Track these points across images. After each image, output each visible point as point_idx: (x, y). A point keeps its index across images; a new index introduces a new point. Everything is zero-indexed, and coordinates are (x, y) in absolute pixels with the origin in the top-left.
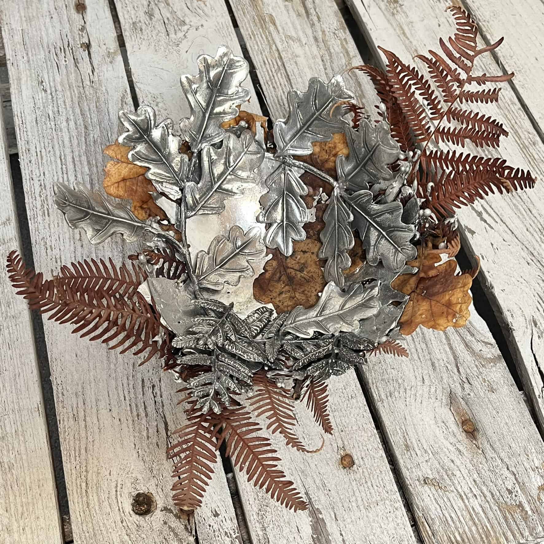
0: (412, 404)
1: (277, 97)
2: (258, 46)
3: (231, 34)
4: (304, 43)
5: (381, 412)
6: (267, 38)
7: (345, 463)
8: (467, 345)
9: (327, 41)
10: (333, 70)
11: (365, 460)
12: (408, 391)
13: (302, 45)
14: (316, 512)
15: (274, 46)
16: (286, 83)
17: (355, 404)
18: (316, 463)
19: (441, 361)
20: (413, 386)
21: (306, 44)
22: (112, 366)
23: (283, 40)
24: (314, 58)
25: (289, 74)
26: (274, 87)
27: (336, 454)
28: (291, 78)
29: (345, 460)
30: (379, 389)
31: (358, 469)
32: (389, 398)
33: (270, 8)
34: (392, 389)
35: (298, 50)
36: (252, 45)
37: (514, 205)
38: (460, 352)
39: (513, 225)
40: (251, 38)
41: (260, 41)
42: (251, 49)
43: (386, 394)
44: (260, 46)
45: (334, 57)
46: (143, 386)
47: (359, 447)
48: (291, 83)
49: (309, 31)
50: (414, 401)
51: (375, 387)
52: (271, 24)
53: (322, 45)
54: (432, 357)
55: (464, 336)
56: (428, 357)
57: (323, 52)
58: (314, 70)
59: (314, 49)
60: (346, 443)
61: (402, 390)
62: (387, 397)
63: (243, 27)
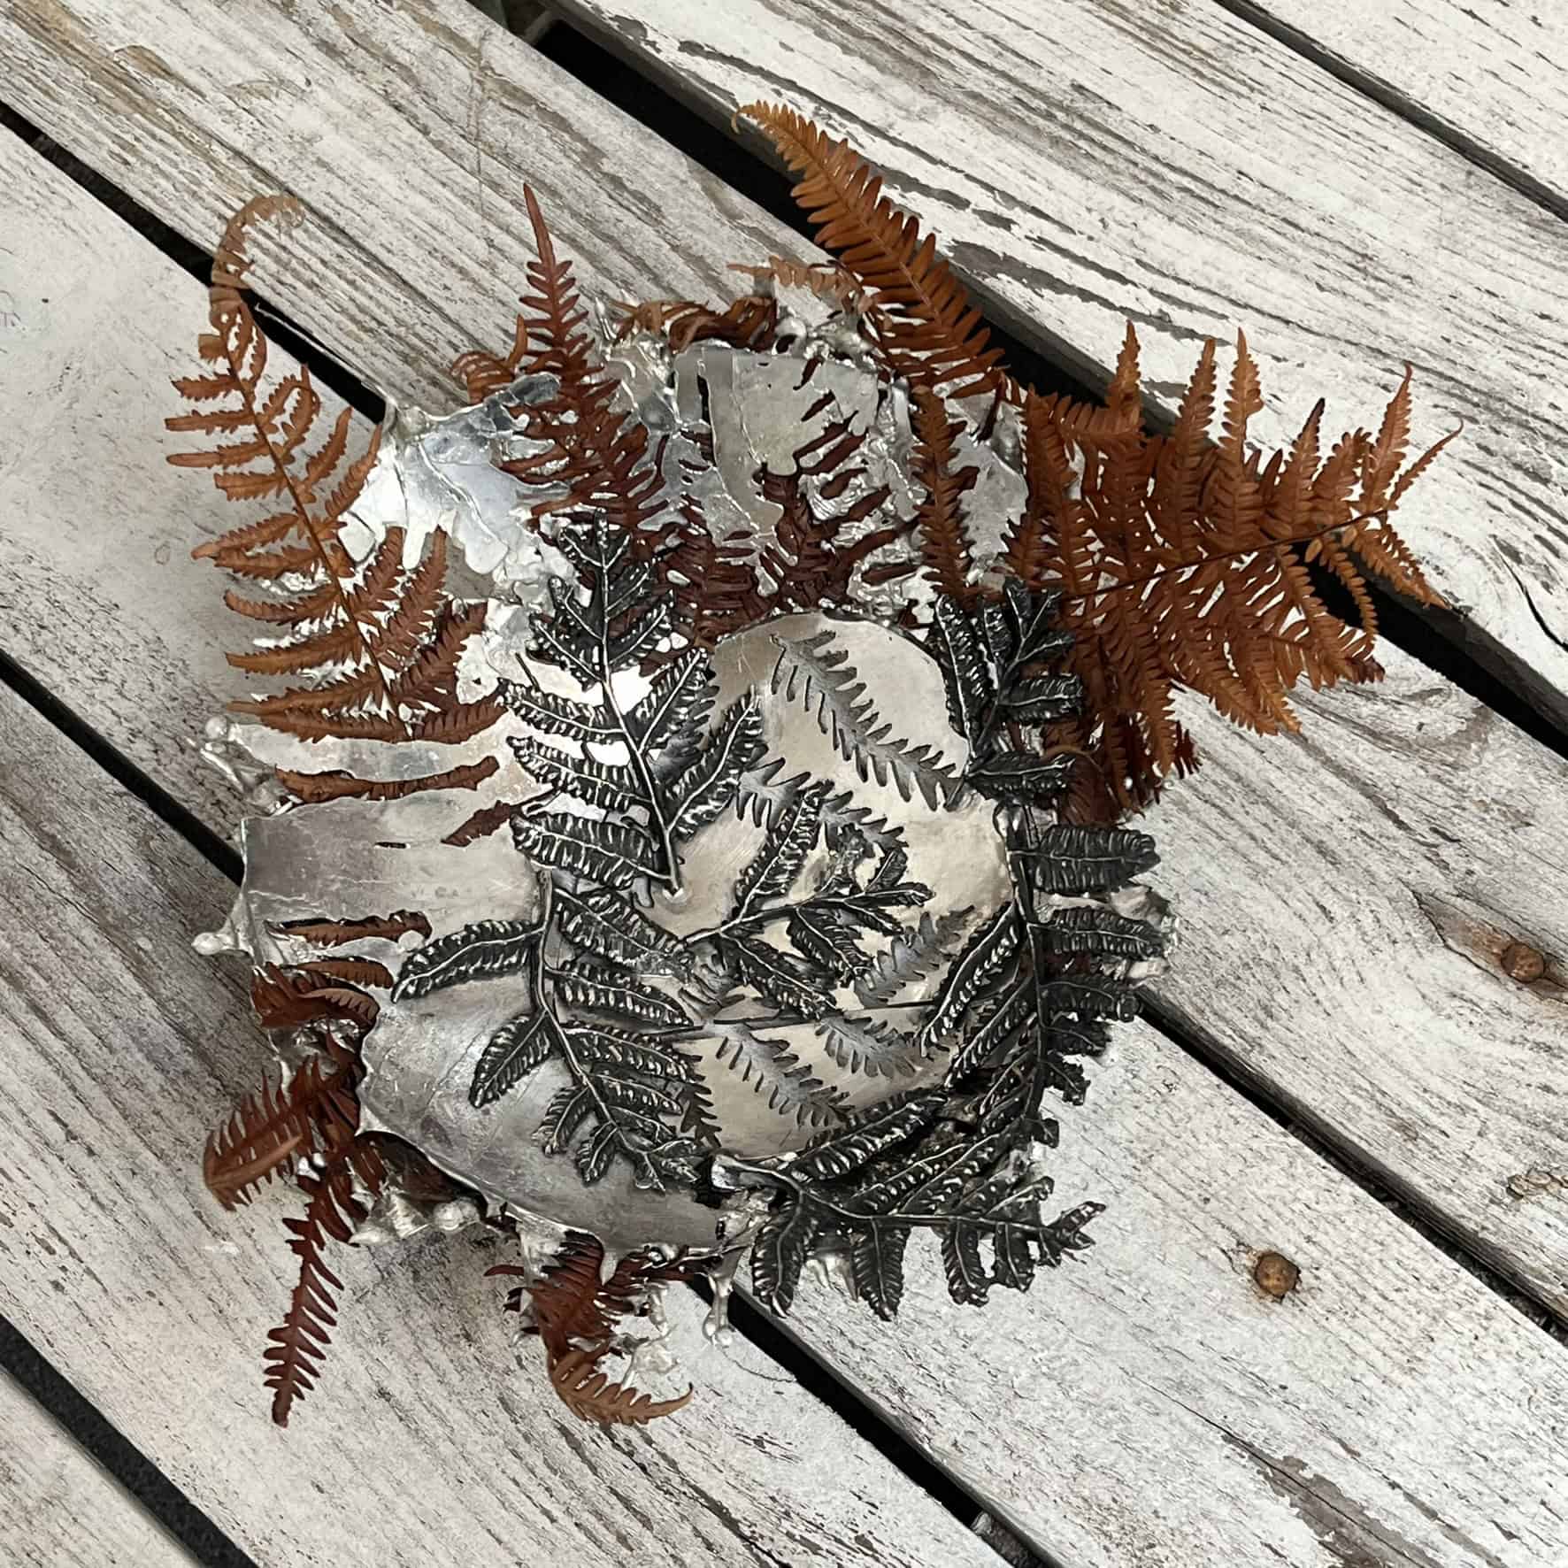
0: (1340, 998)
1: (343, 311)
2: (167, 177)
3: (56, 186)
4: (301, 83)
5: (1277, 1079)
6: (176, 135)
7: (1271, 1283)
8: (1375, 735)
9: (366, 34)
10: (450, 121)
11: (1319, 1237)
12: (1304, 970)
13: (300, 95)
14: (1287, 1470)
15: (216, 146)
16: (339, 249)
17: (1192, 1100)
18: (1199, 1336)
19: (1336, 825)
20: (1310, 947)
21: (309, 83)
22: (445, 1448)
23: (230, 113)
24: (364, 114)
25: (326, 211)
26: (311, 285)
27: (1233, 1275)
28: (341, 223)
29: (1267, 1276)
30: (1228, 1015)
31: (1317, 1278)
32: (1270, 1023)
33: (116, 25)
34: (1262, 992)
35: (303, 118)
36: (147, 187)
37: (1239, 233)
38: (1369, 768)
39: (1272, 298)
40: (126, 163)
41: (164, 157)
42: (154, 198)
43: (1256, 1018)
44: (174, 172)
45: (424, 73)
46: (577, 1447)
47: (1279, 1215)
48: (351, 239)
49: (290, 34)
50: (1338, 987)
51: (1212, 1018)
52: (156, 81)
53: (360, 57)
54: (1305, 830)
55: (1352, 714)
56: (1295, 838)
57: (379, 77)
58: (393, 152)
59: (347, 85)
60: (1239, 1226)
61: (1289, 979)
62: (1262, 1025)
63: (75, 140)
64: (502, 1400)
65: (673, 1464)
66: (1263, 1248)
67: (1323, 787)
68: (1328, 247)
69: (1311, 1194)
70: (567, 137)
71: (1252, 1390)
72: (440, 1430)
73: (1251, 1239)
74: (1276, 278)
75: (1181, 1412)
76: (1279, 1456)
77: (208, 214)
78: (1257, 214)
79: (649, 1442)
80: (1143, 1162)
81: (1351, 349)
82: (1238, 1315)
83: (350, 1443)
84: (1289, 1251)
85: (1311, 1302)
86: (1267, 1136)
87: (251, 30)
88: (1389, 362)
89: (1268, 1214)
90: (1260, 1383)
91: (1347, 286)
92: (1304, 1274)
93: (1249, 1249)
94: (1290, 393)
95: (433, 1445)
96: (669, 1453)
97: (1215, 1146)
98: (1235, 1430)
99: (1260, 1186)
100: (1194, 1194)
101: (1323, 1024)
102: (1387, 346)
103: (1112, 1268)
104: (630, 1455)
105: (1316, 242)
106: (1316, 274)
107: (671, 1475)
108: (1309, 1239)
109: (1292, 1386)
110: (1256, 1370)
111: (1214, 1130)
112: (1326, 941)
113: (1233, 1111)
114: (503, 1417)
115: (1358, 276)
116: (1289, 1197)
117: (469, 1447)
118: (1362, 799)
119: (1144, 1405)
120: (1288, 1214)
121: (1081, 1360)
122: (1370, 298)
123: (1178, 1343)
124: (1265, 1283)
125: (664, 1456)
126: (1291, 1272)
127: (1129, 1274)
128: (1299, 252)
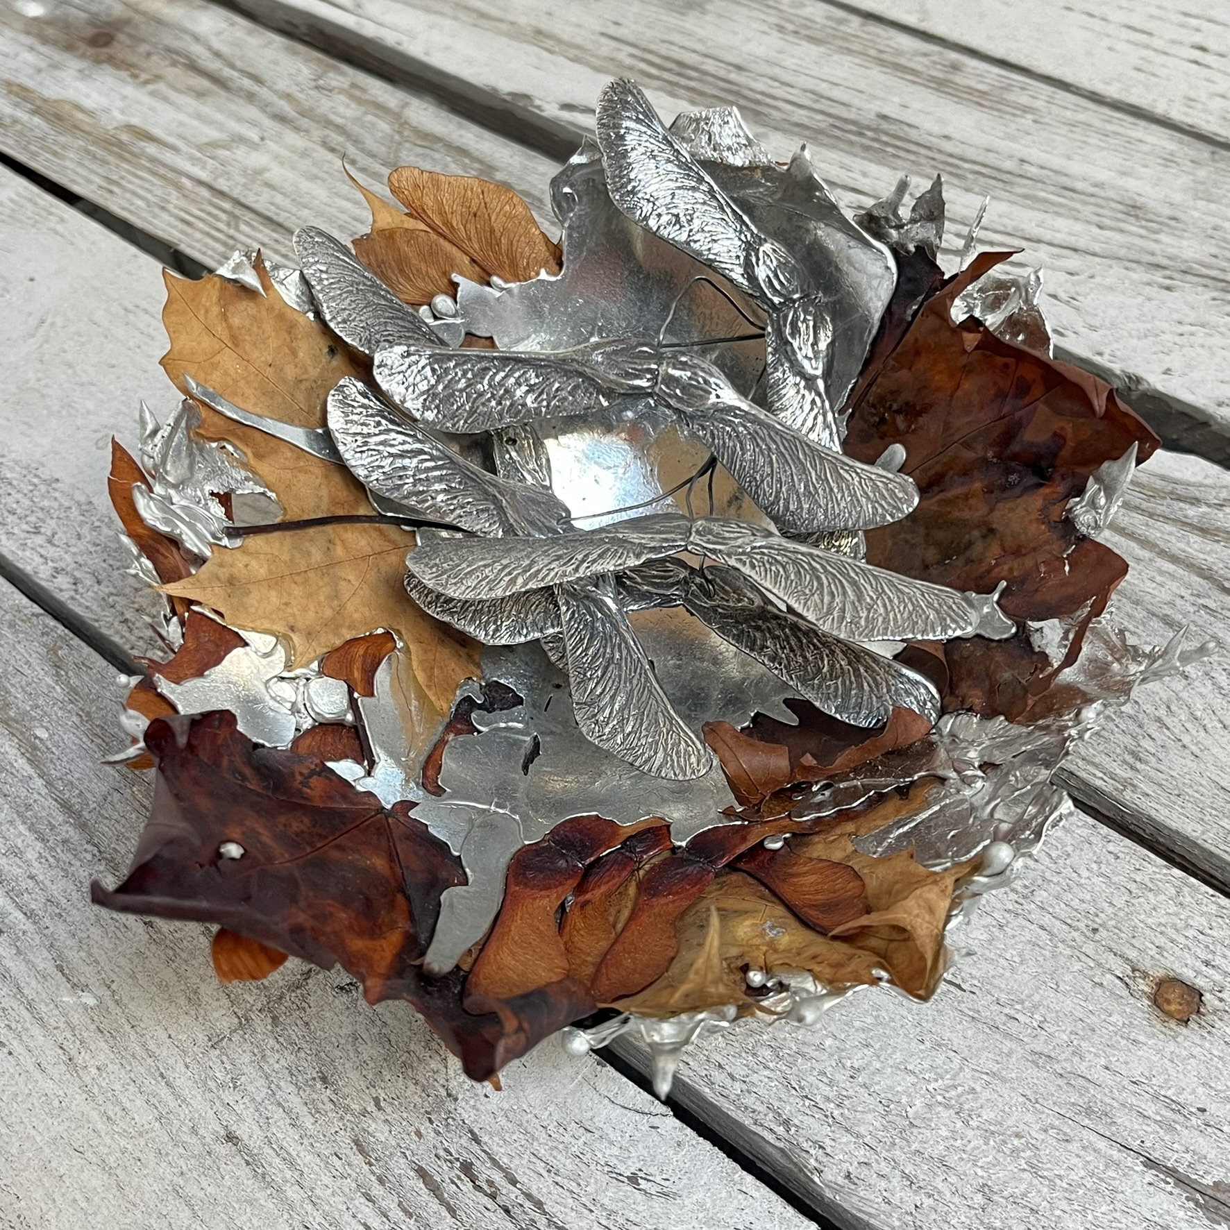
64: (357, 1142)
65: (539, 1205)
66: (1160, 973)
67: (1161, 572)
68: (1102, 202)
69: (1203, 921)
70: (467, 161)
71: (1169, 1114)
72: (288, 1174)
73: (1146, 964)
74: (1061, 223)
75: (1094, 1138)
76: (1208, 1181)
77: (172, 220)
78: (1040, 185)
79: (514, 1182)
80: (1024, 897)
81: (1134, 265)
82: (1142, 1038)
83: (192, 1189)
84: (1188, 974)
85: (1218, 1024)
86: (1151, 869)
87: (221, 112)
88: (1168, 273)
89: (1161, 941)
90: (1178, 1108)
91: (1122, 225)
92: (1207, 997)
93: (1145, 975)
94: (1085, 296)
95: (279, 1190)
96: (534, 1193)
97: (1097, 880)
98: (1155, 1155)
99: (1150, 915)
100: (1082, 925)
101: (1191, 764)
102: (1165, 262)
103: (1003, 998)
104: (493, 1197)
105: (1092, 200)
106: (1096, 219)
107: (537, 1216)
108: (1207, 963)
109: (1212, 1108)
110: (1169, 1093)
111: (1094, 866)
112: (1184, 695)
113: (1111, 847)
114: (358, 1159)
115: (1132, 220)
116: (1180, 924)
117: (318, 1192)
118: (1199, 579)
119: (1051, 1132)
120: (1182, 940)
121: (978, 1089)
122: (1143, 232)
123: (1082, 1068)
124: (1166, 1007)
125: (529, 1196)
126: (1196, 995)
127: (1022, 1002)
128: (1078, 206)
